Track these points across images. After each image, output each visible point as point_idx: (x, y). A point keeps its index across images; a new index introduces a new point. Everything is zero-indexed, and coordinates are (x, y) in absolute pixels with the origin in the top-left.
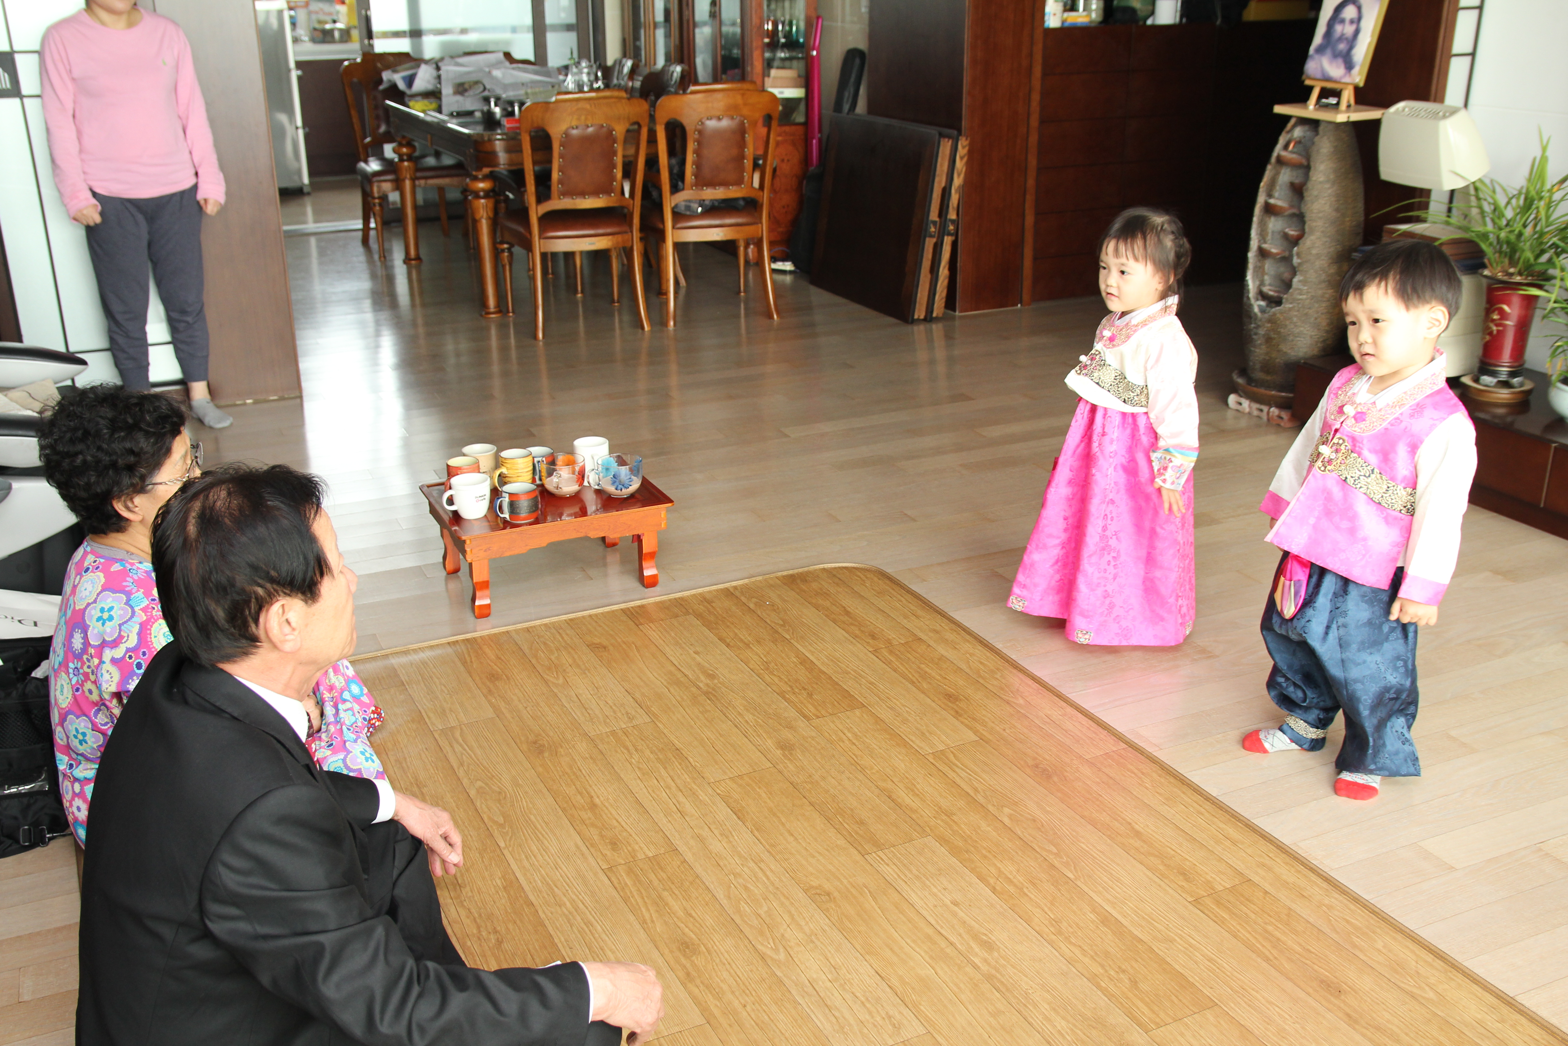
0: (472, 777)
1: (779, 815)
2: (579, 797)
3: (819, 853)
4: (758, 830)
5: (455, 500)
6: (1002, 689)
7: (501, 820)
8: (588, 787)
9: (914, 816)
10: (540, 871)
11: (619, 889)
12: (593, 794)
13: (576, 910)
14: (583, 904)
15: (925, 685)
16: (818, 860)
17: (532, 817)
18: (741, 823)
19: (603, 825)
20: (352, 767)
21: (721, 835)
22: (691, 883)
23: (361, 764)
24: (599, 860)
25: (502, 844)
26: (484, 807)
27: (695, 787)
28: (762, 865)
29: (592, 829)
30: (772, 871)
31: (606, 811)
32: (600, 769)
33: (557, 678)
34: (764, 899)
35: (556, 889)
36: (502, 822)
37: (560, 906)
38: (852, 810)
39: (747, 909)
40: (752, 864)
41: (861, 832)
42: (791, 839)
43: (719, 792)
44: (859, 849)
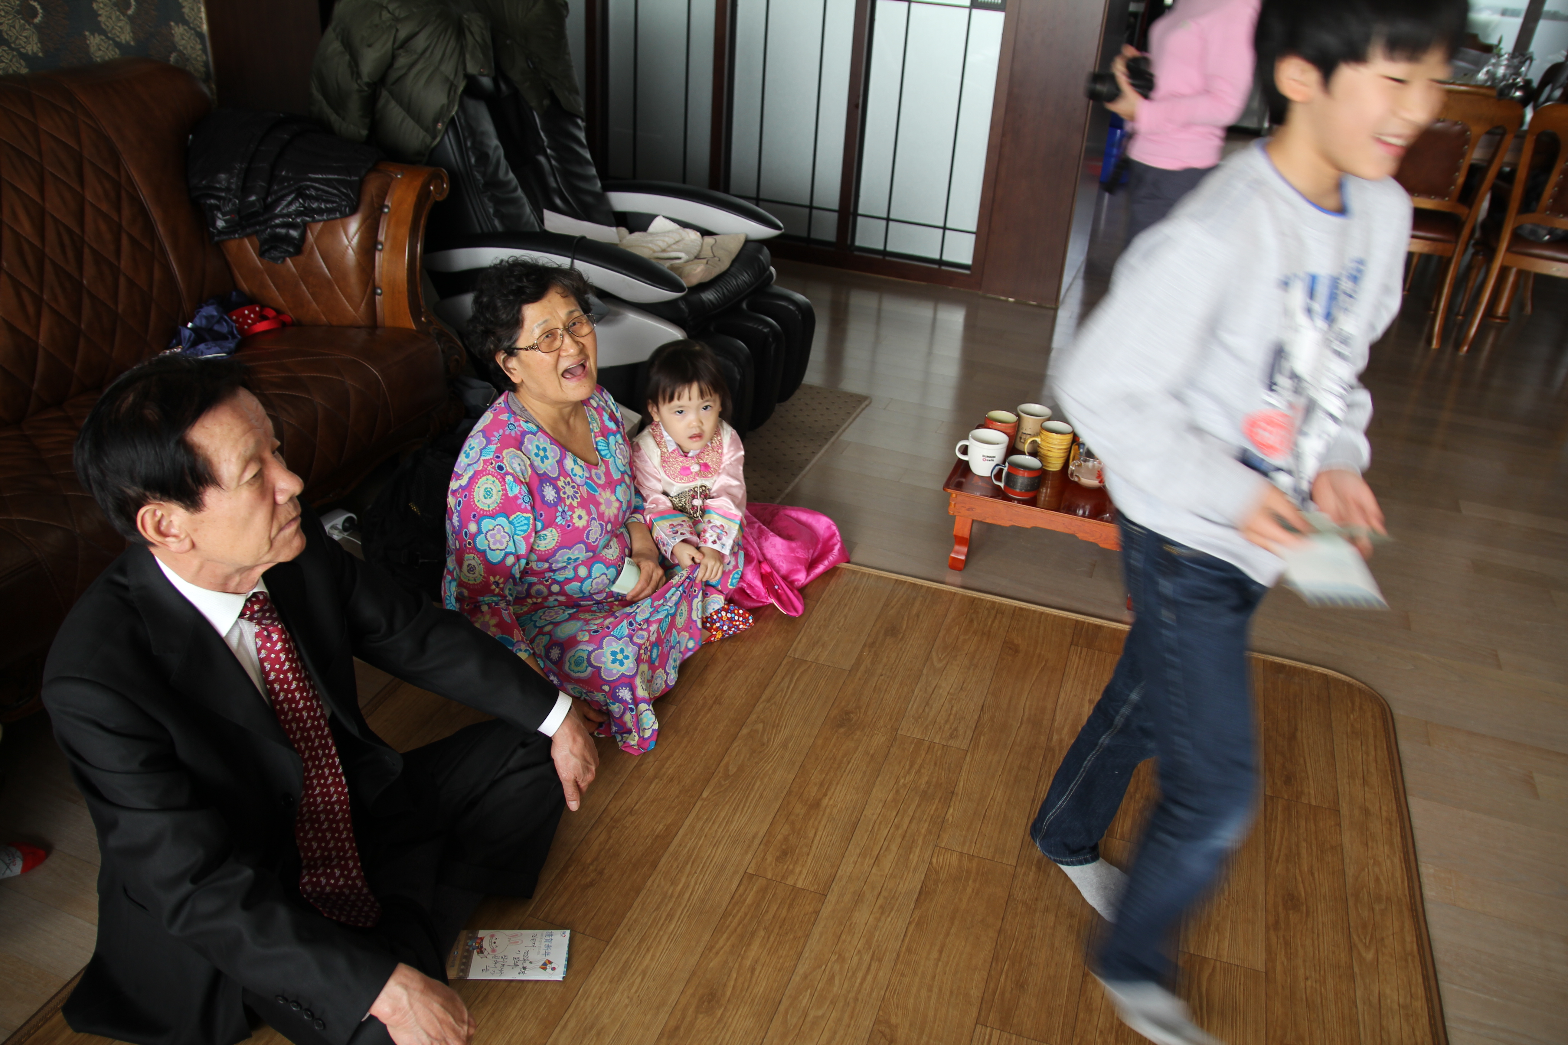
0: (762, 717)
1: (956, 923)
2: (816, 789)
3: (940, 990)
4: (917, 924)
5: (970, 450)
6: (1364, 926)
7: (733, 770)
8: (835, 783)
9: (1081, 1015)
10: (700, 839)
11: (733, 901)
12: (829, 794)
13: (678, 898)
14: (691, 894)
15: (1279, 869)
16: (929, 997)
17: (758, 783)
18: (912, 906)
19: (800, 829)
20: (593, 662)
21: (881, 907)
22: (795, 938)
23: (604, 663)
24: (754, 861)
25: (705, 795)
26: (736, 750)
27: (920, 842)
28: (874, 965)
29: (787, 827)
30: (875, 978)
31: (819, 817)
32: (864, 773)
33: (940, 660)
34: (831, 1002)
35: (689, 866)
36: (731, 773)
37: (672, 884)
38: (1030, 964)
39: (805, 1001)
40: (867, 958)
41: (1007, 995)
42: (935, 955)
43: (934, 861)
44: (983, 1013)
